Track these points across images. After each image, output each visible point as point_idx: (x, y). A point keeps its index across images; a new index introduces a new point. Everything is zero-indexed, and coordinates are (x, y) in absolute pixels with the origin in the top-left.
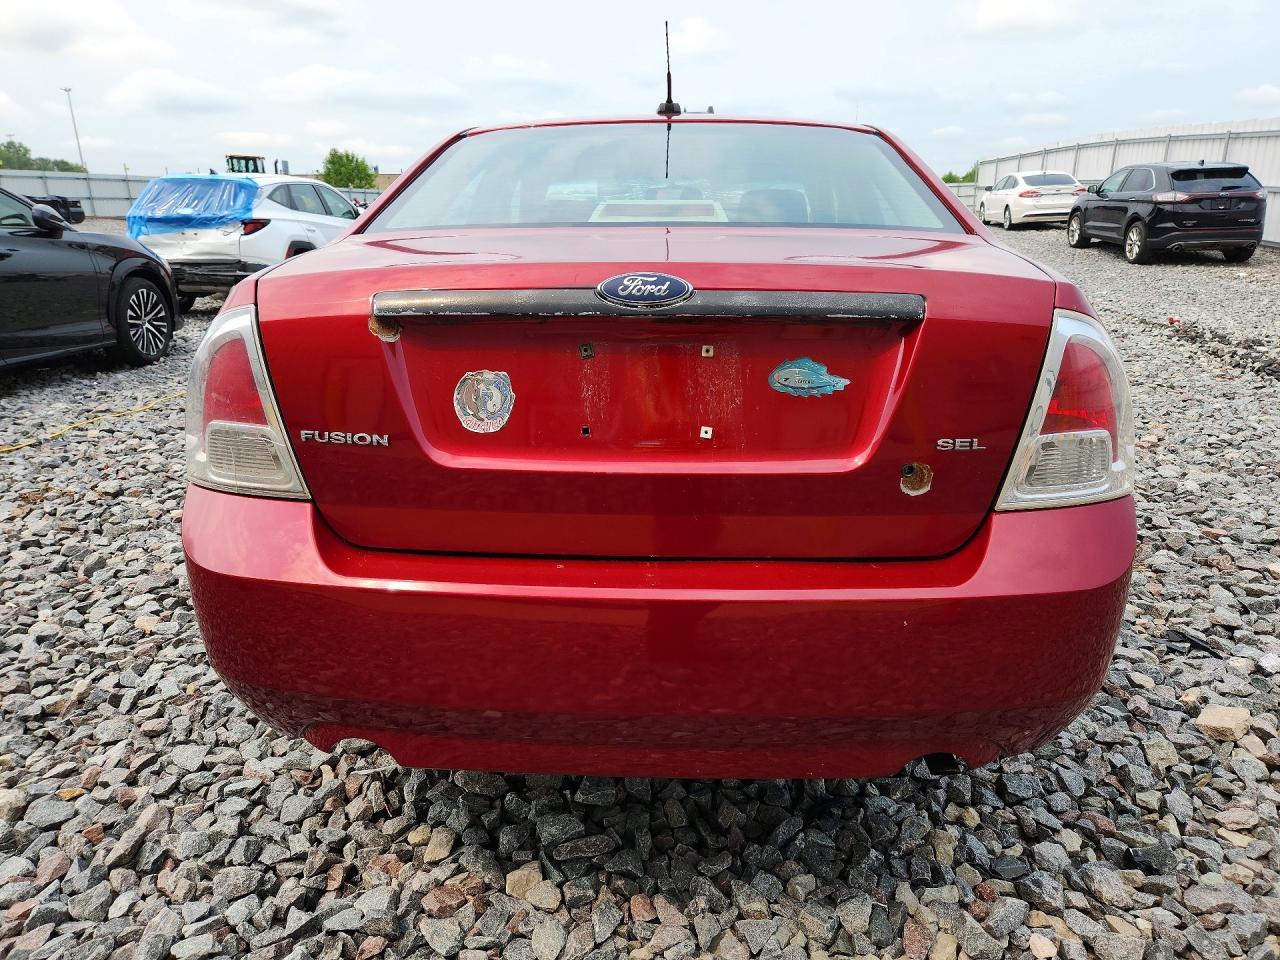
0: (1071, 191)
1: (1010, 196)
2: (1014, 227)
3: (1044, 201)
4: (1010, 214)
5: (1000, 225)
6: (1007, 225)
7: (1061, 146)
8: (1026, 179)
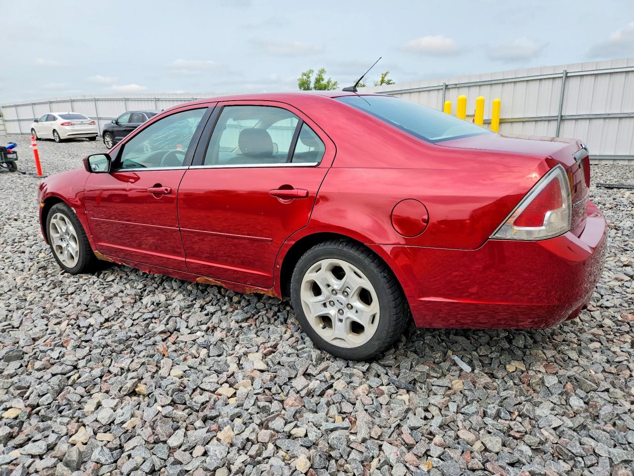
0: (89, 122)
1: (56, 125)
2: (61, 141)
3: (76, 127)
4: (58, 134)
5: (53, 140)
6: (58, 140)
7: (58, 100)
8: (61, 116)
